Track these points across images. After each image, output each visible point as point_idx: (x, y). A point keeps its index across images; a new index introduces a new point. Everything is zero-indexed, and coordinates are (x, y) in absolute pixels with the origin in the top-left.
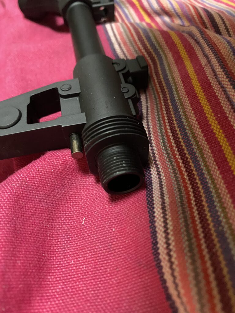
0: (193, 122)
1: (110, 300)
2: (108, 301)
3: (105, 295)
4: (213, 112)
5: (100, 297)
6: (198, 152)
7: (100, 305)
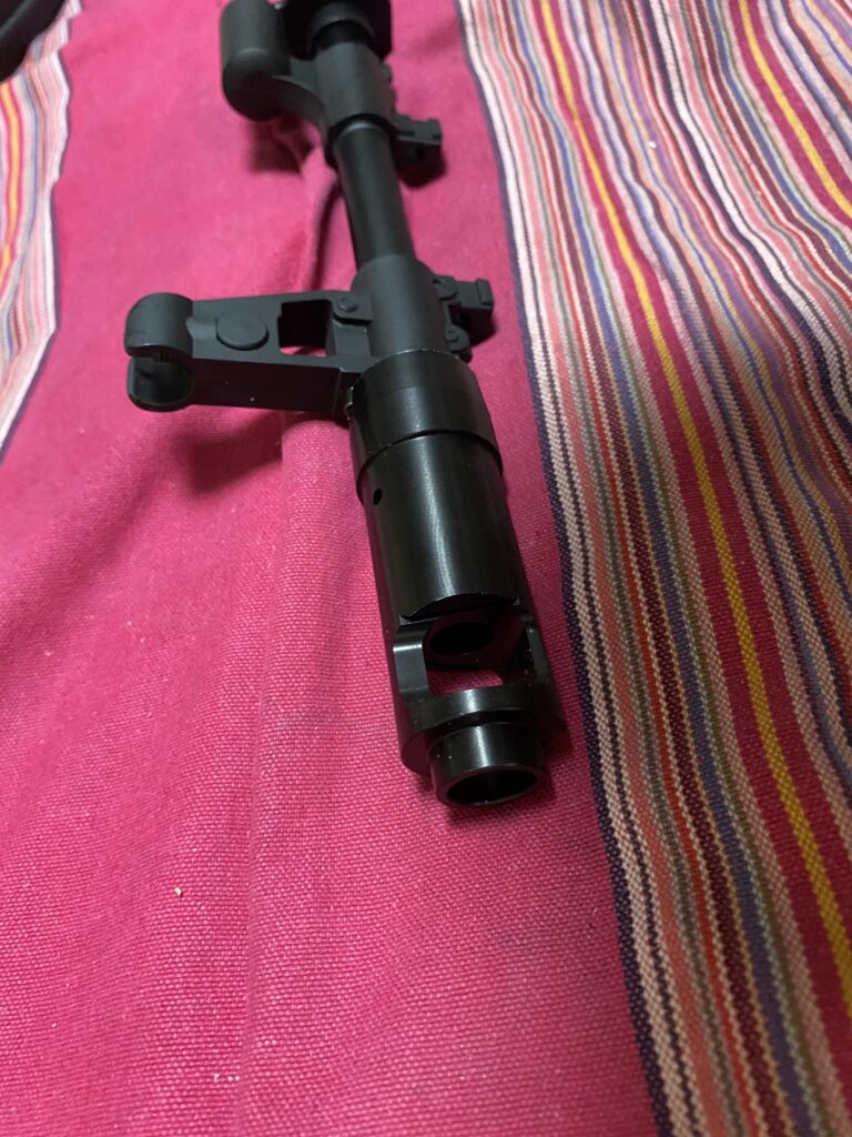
0: (689, 563)
1: (508, 897)
2: (505, 899)
3: (500, 889)
4: (733, 553)
5: (491, 893)
6: (689, 621)
7: (491, 906)
